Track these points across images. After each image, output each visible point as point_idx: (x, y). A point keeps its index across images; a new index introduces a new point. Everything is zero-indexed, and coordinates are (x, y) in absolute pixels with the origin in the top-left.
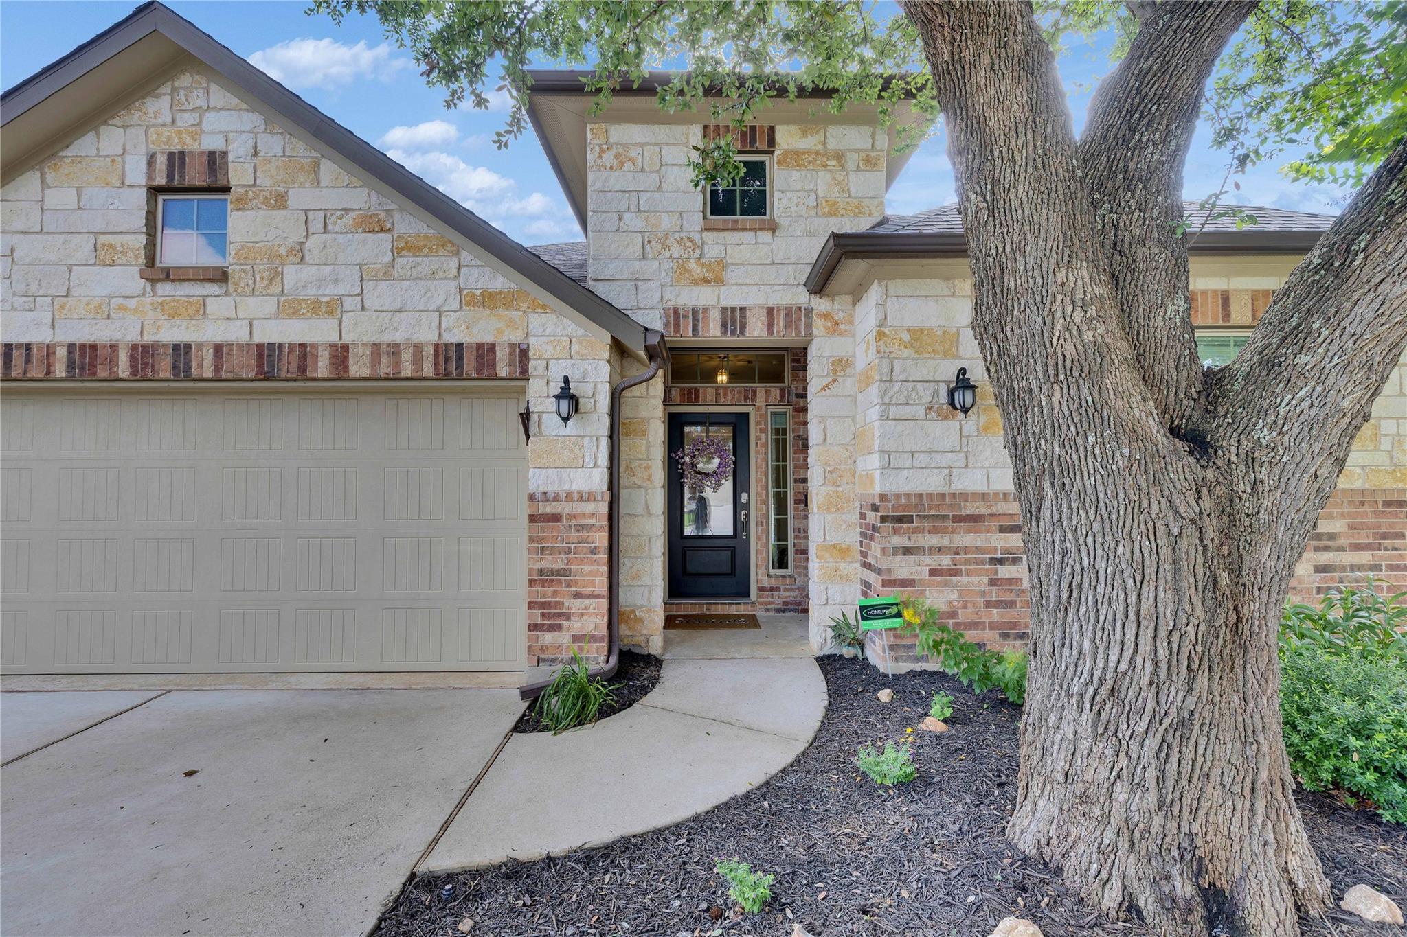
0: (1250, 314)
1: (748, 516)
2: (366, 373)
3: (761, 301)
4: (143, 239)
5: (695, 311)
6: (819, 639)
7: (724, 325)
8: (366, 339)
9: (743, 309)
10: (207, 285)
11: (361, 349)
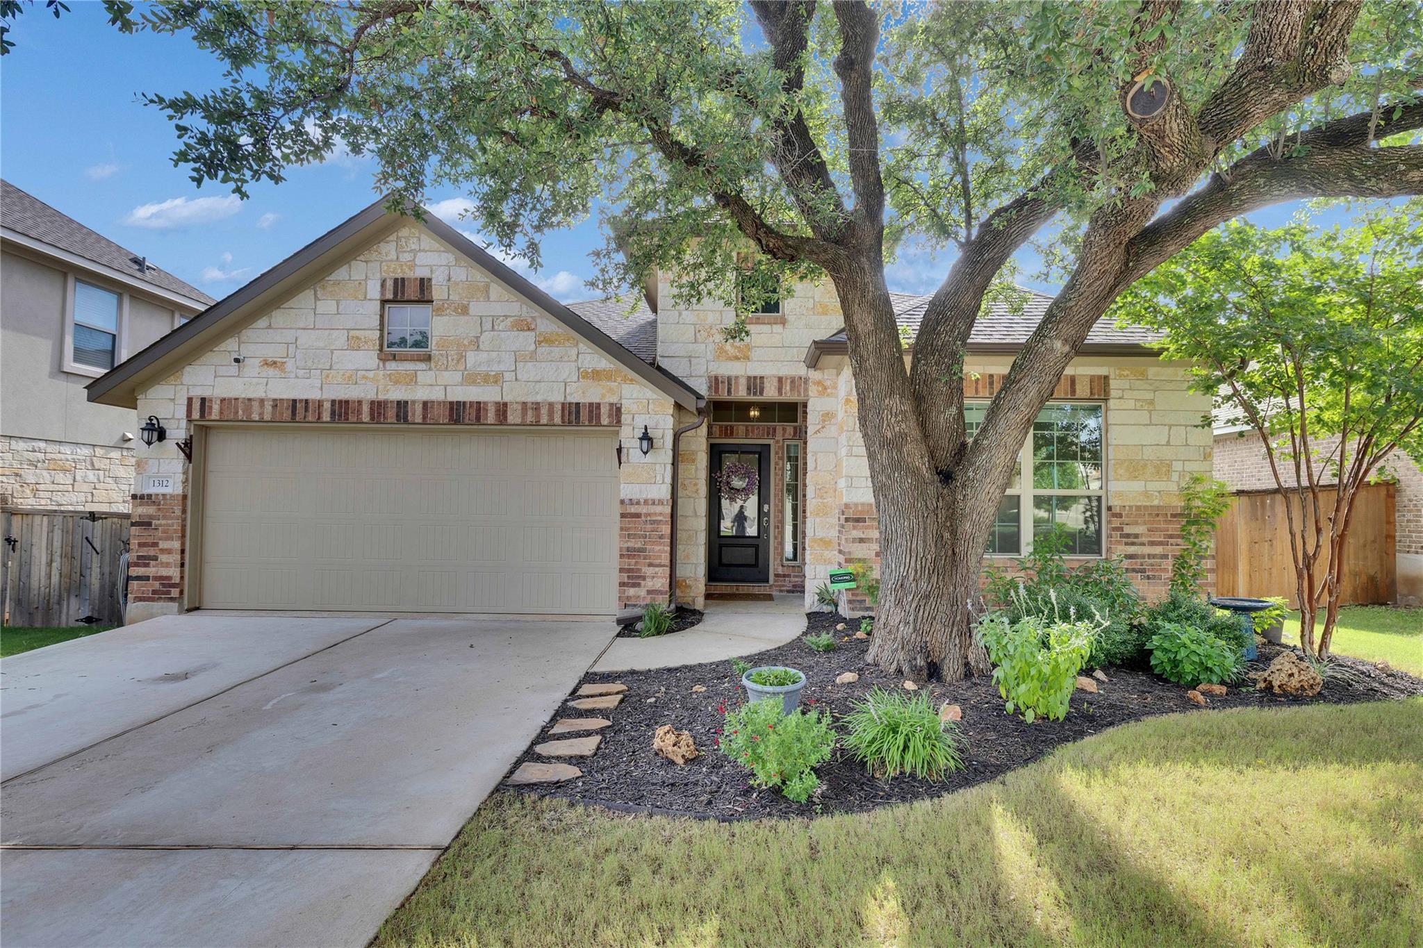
0: (1089, 391)
1: (768, 521)
2: (519, 421)
3: (775, 372)
4: (378, 333)
5: (729, 379)
6: (811, 602)
7: (749, 389)
8: (518, 399)
9: (762, 378)
10: (417, 363)
11: (515, 406)
